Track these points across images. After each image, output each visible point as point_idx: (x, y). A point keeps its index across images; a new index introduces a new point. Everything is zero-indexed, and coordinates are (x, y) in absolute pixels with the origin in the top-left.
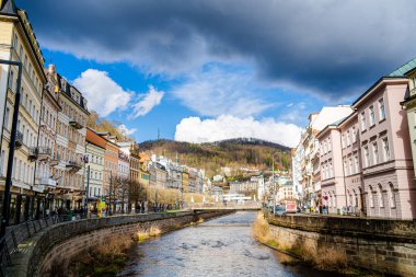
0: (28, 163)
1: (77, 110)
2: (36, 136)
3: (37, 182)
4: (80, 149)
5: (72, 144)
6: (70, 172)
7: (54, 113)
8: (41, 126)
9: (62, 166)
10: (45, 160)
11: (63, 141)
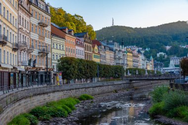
0: (13, 53)
1: (44, 14)
2: (16, 35)
3: (20, 64)
4: (48, 41)
5: (42, 37)
6: (42, 56)
7: (27, 19)
8: (19, 29)
9: (35, 52)
10: (24, 50)
11: (35, 36)
